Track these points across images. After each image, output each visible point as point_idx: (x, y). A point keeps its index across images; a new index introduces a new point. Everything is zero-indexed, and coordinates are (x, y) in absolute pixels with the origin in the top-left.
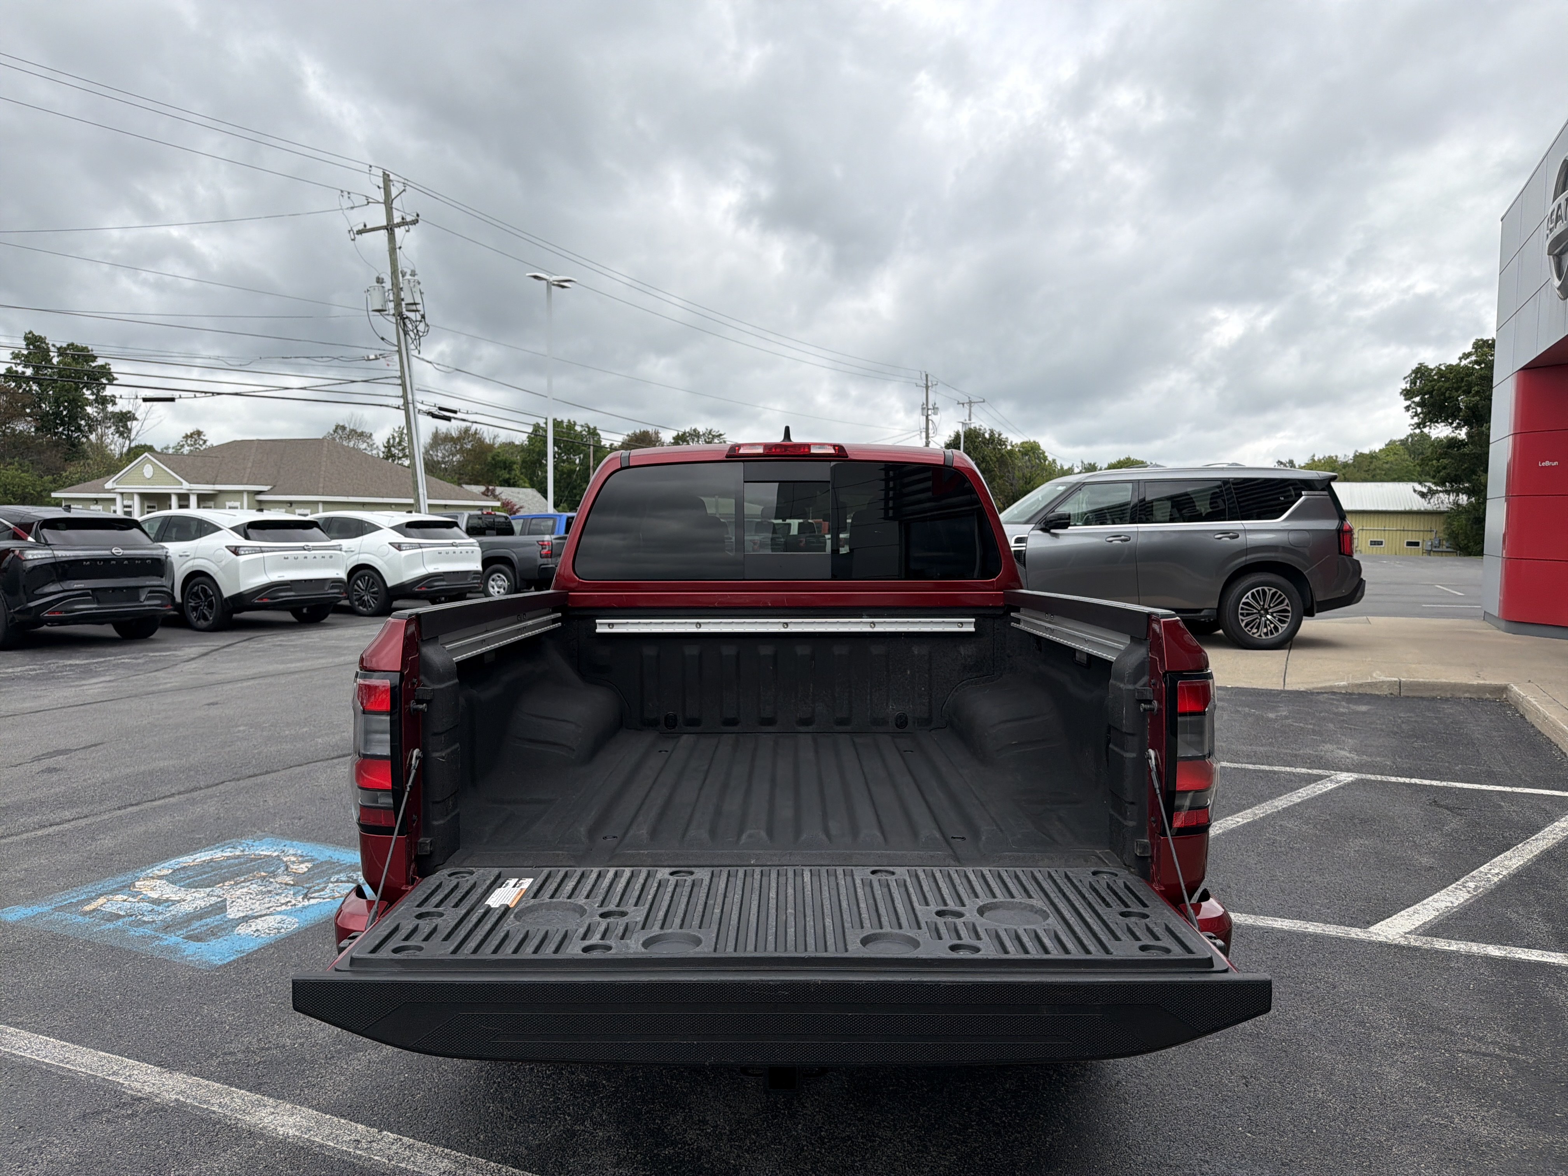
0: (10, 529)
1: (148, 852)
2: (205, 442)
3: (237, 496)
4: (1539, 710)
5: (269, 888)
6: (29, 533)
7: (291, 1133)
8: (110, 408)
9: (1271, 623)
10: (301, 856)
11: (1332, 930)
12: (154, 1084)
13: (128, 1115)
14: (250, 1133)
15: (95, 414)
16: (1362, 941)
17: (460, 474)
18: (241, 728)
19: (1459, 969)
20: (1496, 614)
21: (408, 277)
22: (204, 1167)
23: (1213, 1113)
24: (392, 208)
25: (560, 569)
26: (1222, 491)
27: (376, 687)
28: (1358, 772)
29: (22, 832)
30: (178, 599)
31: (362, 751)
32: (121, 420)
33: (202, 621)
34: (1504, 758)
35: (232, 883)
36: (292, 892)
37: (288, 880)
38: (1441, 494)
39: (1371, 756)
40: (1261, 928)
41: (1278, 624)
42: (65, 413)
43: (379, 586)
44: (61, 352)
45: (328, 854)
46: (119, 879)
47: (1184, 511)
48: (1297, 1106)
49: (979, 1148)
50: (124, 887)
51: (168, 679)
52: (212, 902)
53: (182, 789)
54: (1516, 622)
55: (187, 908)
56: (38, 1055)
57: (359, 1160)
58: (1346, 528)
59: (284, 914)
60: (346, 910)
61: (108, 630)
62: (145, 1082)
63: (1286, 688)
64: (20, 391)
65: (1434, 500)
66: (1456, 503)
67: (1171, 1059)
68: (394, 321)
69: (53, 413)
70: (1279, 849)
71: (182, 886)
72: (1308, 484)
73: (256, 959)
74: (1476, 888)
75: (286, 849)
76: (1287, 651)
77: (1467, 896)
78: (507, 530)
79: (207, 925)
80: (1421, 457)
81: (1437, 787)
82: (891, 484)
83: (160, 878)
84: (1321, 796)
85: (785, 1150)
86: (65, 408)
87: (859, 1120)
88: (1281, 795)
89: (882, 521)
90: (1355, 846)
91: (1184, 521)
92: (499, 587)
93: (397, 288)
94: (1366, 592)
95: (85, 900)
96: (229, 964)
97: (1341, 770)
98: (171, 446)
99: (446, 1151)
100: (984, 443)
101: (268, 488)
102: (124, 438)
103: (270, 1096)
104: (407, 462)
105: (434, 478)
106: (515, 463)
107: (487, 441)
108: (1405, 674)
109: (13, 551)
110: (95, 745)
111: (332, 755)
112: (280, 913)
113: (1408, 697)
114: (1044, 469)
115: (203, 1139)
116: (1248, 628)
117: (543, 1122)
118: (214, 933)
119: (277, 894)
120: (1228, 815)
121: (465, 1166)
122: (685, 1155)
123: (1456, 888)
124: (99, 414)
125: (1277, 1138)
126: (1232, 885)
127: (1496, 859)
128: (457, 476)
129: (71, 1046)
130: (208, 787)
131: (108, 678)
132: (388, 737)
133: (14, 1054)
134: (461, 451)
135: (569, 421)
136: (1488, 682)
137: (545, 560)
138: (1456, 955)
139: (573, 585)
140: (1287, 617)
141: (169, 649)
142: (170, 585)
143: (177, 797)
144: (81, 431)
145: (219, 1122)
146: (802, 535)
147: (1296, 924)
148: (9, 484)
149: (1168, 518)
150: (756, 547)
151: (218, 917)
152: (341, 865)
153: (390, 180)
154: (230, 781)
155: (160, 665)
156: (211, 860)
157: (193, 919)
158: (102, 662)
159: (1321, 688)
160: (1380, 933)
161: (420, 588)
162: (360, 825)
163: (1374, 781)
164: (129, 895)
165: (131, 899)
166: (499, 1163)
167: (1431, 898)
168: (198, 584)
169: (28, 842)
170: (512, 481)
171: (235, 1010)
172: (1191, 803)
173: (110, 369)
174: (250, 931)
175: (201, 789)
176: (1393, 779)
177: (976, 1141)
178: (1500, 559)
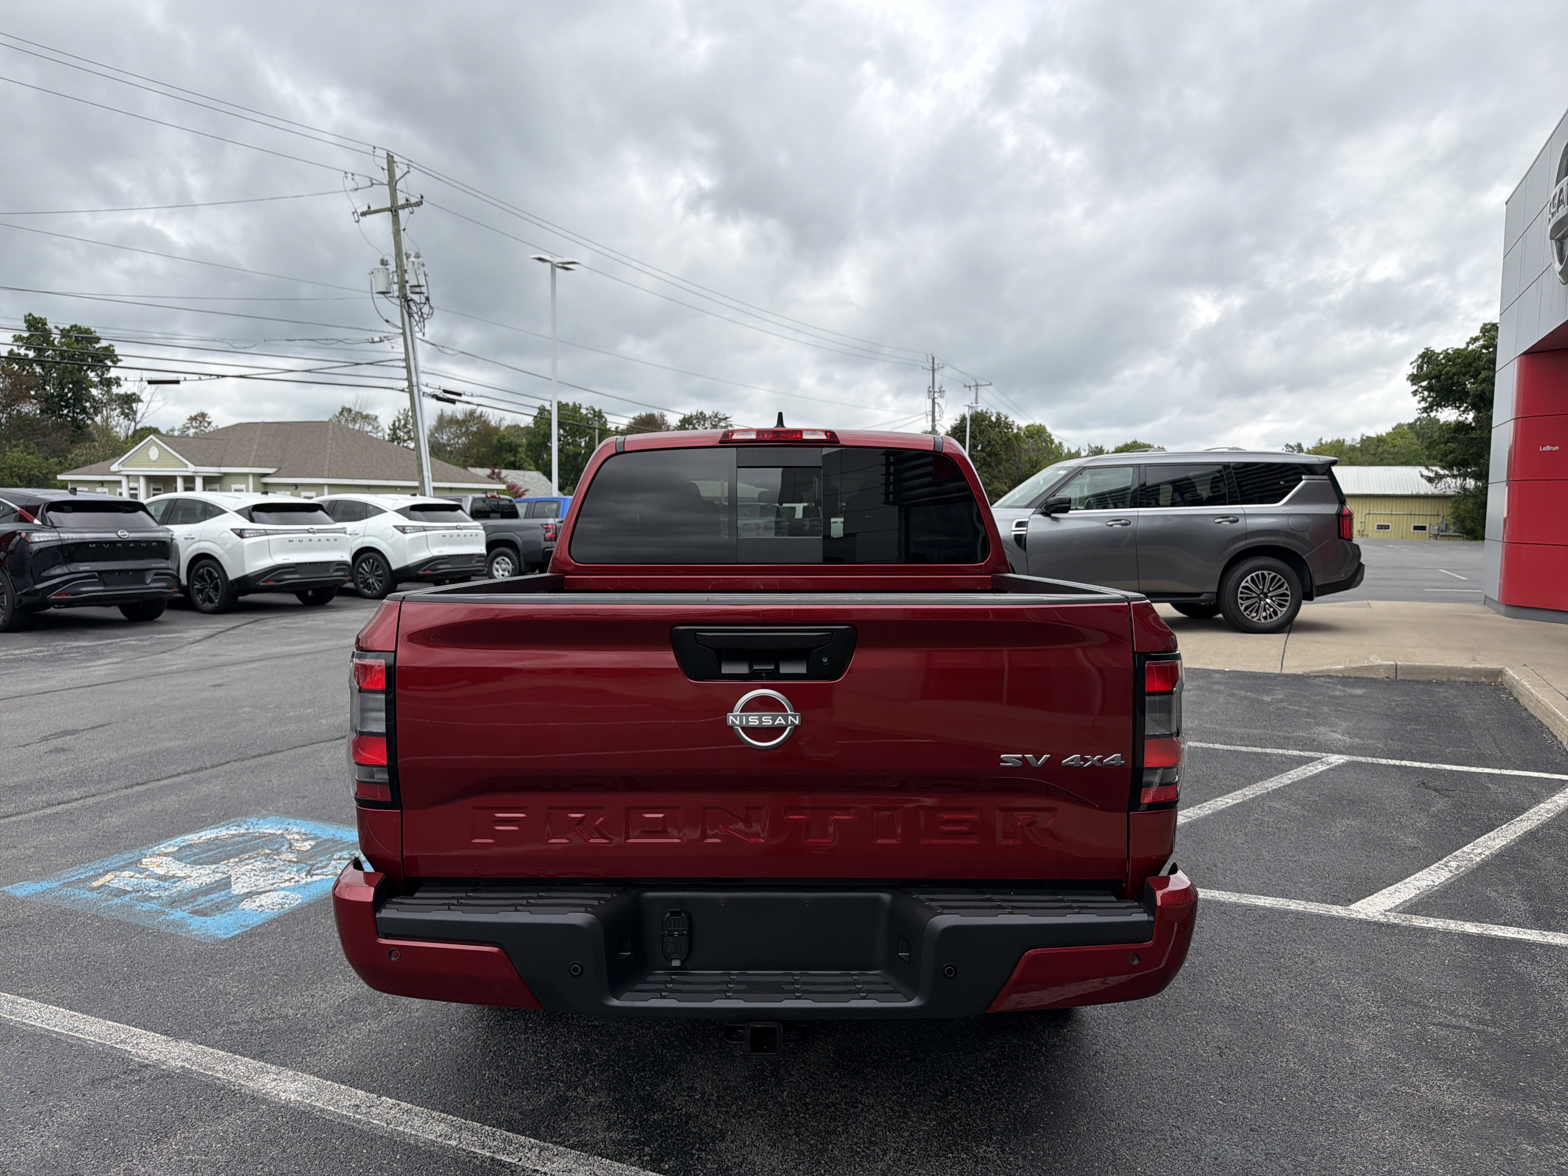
0: (16, 511)
1: (154, 830)
2: (209, 423)
3: (244, 478)
4: (1532, 694)
5: (273, 866)
6: (35, 515)
7: (293, 1098)
8: (115, 390)
9: (1271, 607)
10: (305, 834)
11: (1314, 908)
12: (160, 1052)
13: (136, 1081)
14: (254, 1098)
15: (100, 396)
16: (1342, 918)
17: (466, 457)
18: (246, 709)
19: (1435, 945)
20: (1497, 599)
21: (412, 259)
22: (208, 1129)
23: (1187, 1081)
24: (396, 190)
25: (556, 553)
26: (1222, 476)
27: (372, 667)
28: (1349, 754)
29: (31, 811)
30: (184, 581)
31: (359, 729)
32: (126, 403)
33: (208, 603)
34: (1495, 741)
35: (237, 860)
36: (295, 869)
37: (292, 857)
38: (1449, 479)
39: (1363, 738)
40: (1244, 905)
41: (1278, 608)
42: (69, 395)
43: (383, 569)
44: (64, 333)
45: (331, 833)
46: (126, 856)
47: (1186, 496)
48: (1269, 1075)
49: (958, 1113)
50: (131, 863)
51: (174, 661)
52: (217, 879)
53: (188, 769)
54: (1517, 606)
55: (192, 884)
56: (48, 1024)
57: (359, 1123)
58: (1345, 512)
59: (287, 890)
60: (343, 881)
61: (114, 612)
62: (152, 1050)
63: (1285, 671)
64: (25, 373)
65: (1441, 485)
66: (1464, 488)
67: (1149, 1030)
68: (398, 303)
69: (58, 396)
70: (1266, 830)
71: (189, 863)
72: (1309, 469)
73: (260, 933)
74: (1459, 867)
75: (290, 827)
76: (1286, 635)
77: (1449, 875)
78: (512, 513)
79: (213, 900)
80: (1429, 440)
81: (1426, 769)
82: (892, 469)
83: (166, 855)
84: (1311, 777)
85: (770, 1115)
86: (70, 390)
87: (842, 1087)
88: (1272, 776)
89: (883, 505)
90: (1341, 826)
91: (1185, 506)
92: (504, 570)
93: (401, 271)
94: (1365, 576)
95: (93, 876)
96: (234, 937)
97: (1333, 753)
98: (177, 428)
99: (442, 1115)
100: (990, 426)
101: (274, 470)
102: (129, 419)
103: (273, 1063)
104: (412, 445)
105: (439, 461)
106: (520, 446)
107: (493, 424)
108: (1401, 658)
109: (20, 534)
110: (103, 726)
111: (337, 736)
112: (283, 889)
113: (1404, 681)
114: (1050, 452)
115: (208, 1104)
116: (1248, 612)
117: (536, 1089)
118: (218, 908)
119: (281, 871)
120: (1218, 796)
121: (461, 1130)
122: (673, 1120)
123: (1438, 868)
124: (103, 395)
125: (1247, 1106)
126: (1219, 864)
127: (1479, 840)
128: (463, 459)
129: (80, 1015)
130: (213, 767)
131: (115, 660)
132: (383, 715)
133: (25, 1023)
134: (466, 434)
135: (574, 403)
136: (1483, 666)
137: (549, 544)
138: (1433, 931)
139: (569, 568)
140: (1286, 601)
141: (176, 632)
142: (175, 567)
143: (183, 777)
144: (87, 413)
145: (223, 1089)
146: (807, 519)
147: (1279, 901)
148: (15, 467)
149: (1169, 502)
150: (760, 530)
151: (223, 893)
152: (344, 843)
153: (394, 162)
154: (235, 761)
155: (166, 647)
156: (217, 838)
157: (198, 894)
158: (109, 644)
159: (1317, 672)
160: (1361, 910)
161: (425, 570)
162: (357, 800)
163: (1365, 763)
164: (136, 872)
165: (137, 875)
166: (494, 1127)
167: (1413, 877)
168: (203, 567)
169: (37, 820)
170: (517, 464)
171: (239, 981)
172: (1162, 779)
173: (114, 350)
174: (253, 906)
175: (206, 769)
176: (1384, 761)
177: (955, 1106)
178: (1501, 543)
